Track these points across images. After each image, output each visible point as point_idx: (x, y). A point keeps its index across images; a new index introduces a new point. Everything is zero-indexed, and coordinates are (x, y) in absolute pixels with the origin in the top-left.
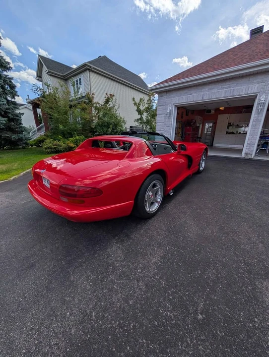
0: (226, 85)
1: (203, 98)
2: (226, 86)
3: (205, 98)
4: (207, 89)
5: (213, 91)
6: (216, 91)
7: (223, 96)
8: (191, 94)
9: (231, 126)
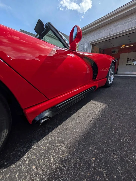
0: (129, 19)
1: (110, 34)
2: (128, 21)
3: (111, 34)
4: (113, 27)
5: (118, 27)
6: (120, 26)
7: (126, 28)
8: (100, 33)
9: (129, 60)
